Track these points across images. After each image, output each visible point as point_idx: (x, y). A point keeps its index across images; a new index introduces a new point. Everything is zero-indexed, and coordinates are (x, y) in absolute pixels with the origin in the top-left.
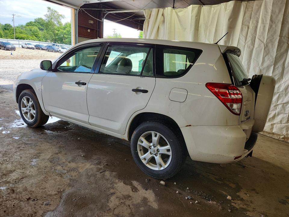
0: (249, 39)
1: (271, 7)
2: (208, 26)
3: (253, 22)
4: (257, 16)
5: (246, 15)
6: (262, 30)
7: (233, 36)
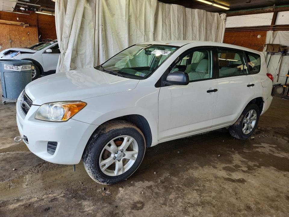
0: (168, 34)
1: (177, 12)
2: (138, 17)
3: (168, 21)
4: (169, 17)
5: (163, 14)
6: (174, 28)
7: (157, 29)
